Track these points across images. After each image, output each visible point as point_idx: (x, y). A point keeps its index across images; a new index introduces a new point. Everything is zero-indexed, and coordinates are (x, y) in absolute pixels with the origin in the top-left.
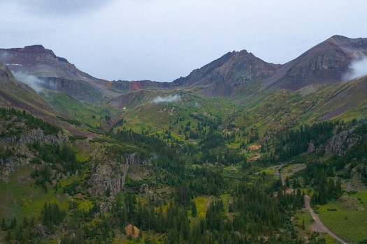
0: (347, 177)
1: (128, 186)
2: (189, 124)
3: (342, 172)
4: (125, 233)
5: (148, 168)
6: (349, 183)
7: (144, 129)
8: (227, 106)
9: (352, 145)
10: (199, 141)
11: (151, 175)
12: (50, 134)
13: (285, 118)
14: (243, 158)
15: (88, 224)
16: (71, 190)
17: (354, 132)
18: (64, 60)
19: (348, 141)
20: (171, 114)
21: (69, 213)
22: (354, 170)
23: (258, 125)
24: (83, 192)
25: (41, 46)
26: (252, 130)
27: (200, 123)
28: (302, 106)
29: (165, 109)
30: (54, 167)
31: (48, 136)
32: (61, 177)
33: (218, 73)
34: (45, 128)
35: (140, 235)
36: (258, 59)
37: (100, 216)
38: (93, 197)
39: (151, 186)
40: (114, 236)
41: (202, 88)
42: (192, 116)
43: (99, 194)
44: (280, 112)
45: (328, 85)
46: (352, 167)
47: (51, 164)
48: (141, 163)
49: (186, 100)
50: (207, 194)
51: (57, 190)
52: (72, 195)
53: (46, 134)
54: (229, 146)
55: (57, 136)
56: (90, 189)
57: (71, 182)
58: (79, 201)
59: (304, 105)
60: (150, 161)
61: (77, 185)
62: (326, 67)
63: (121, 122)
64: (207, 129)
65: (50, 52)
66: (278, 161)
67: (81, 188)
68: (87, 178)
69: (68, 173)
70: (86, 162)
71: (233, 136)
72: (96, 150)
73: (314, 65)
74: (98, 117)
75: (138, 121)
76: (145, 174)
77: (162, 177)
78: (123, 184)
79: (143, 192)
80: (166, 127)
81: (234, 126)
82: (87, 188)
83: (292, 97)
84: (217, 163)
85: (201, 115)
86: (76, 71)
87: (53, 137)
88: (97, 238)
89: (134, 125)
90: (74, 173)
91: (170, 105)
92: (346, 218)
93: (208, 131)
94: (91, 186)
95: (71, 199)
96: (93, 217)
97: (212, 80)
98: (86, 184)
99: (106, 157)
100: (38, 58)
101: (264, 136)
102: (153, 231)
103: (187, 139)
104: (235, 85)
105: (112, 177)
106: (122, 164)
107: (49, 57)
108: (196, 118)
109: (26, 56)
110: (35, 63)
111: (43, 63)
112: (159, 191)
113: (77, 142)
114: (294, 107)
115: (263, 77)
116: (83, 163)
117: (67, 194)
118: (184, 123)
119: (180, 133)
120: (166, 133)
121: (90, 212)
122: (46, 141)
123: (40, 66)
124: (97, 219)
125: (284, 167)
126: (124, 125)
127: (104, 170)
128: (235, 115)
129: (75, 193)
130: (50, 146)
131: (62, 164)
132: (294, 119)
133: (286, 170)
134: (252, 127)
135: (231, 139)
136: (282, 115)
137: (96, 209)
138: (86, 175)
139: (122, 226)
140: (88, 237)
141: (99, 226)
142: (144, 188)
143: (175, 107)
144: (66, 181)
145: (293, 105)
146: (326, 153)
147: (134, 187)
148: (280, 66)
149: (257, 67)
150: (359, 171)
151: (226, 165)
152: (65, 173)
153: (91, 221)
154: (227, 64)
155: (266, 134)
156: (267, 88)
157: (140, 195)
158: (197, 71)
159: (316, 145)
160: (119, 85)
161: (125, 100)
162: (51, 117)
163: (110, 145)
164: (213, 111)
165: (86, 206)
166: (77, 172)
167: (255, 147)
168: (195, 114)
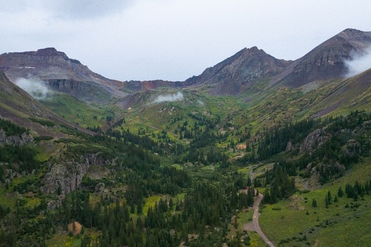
0: (307, 176)
1: (83, 184)
2: (186, 124)
3: (303, 172)
4: (67, 230)
5: (110, 167)
6: (307, 183)
7: (142, 129)
8: (230, 104)
9: (322, 143)
10: (192, 140)
11: (112, 174)
12: (13, 135)
13: (280, 116)
14: (225, 158)
15: (31, 221)
16: (22, 188)
17: (326, 130)
18: (77, 62)
19: (319, 140)
20: (171, 114)
21: (13, 210)
22: (314, 169)
23: (253, 124)
24: (35, 190)
25: (53, 49)
26: (246, 128)
27: (198, 122)
28: (299, 104)
29: (165, 109)
30: (10, 167)
31: (10, 138)
32: (16, 176)
33: (227, 71)
34: (9, 129)
35: (82, 232)
36: (269, 56)
37: (45, 214)
38: (44, 195)
39: (108, 184)
40: (54, 232)
41: (209, 87)
42: (190, 115)
43: (50, 193)
44: (278, 110)
45: (332, 81)
46: (312, 166)
47: (7, 164)
48: (104, 163)
49: (187, 99)
50: (163, 193)
51: (7, 188)
52: (23, 193)
53: (8, 135)
54: (219, 145)
55: (21, 137)
56: (42, 187)
57: (24, 180)
58: (29, 199)
59: (302, 103)
60: (113, 161)
61: (30, 184)
62: (332, 63)
63: (120, 122)
64: (203, 128)
65: (63, 54)
66: (258, 160)
67: (34, 187)
68: (42, 177)
69: (24, 173)
70: (46, 161)
71: (227, 135)
72: (58, 151)
73: (319, 61)
74: (99, 117)
75: (138, 122)
76: (106, 173)
77: (124, 176)
78: (79, 183)
79: (98, 191)
80: (164, 127)
81: (230, 125)
82: (40, 186)
83: (293, 94)
84: (197, 162)
85: (200, 114)
86: (88, 73)
87: (16, 138)
88: (36, 234)
89: (133, 125)
90: (30, 172)
91: (171, 105)
92: (283, 218)
93: (203, 131)
94: (43, 185)
95: (21, 197)
96: (38, 214)
97: (220, 78)
98: (39, 182)
99: (63, 157)
100: (50, 61)
101: (256, 135)
102: (95, 229)
103: (181, 138)
104: (243, 83)
105: (66, 176)
106: (80, 163)
107: (61, 59)
108: (194, 117)
109: (39, 59)
110: (47, 65)
111: (55, 65)
112: (115, 191)
113: (42, 142)
114: (292, 105)
115: (272, 74)
116: (42, 163)
117: (17, 193)
118: (181, 123)
119: (176, 132)
120: (163, 132)
121: (35, 209)
122: (7, 141)
123: (52, 68)
124: (42, 216)
125: (259, 166)
126: (123, 125)
127: (58, 170)
128: (236, 114)
129: (27, 192)
130: (11, 146)
131: (18, 163)
132: (289, 117)
133: (260, 169)
134: (247, 126)
135: (223, 138)
136: (278, 113)
137: (43, 207)
138: (41, 174)
139: (66, 223)
140: (25, 233)
141: (41, 222)
142: (99, 187)
143: (175, 106)
144: (19, 180)
145: (291, 102)
146: (300, 152)
147: (90, 186)
148: (291, 62)
149: (266, 63)
150: (317, 170)
151: (206, 164)
152: (20, 172)
153: (34, 217)
154: (237, 62)
155: (258, 133)
156: (273, 86)
157: (95, 193)
158: (210, 70)
159: (293, 143)
160: (131, 85)
161: (131, 100)
162: (23, 119)
163: (74, 145)
164: (214, 110)
165: (33, 203)
166: (34, 171)
167: (243, 146)
168: (194, 113)
